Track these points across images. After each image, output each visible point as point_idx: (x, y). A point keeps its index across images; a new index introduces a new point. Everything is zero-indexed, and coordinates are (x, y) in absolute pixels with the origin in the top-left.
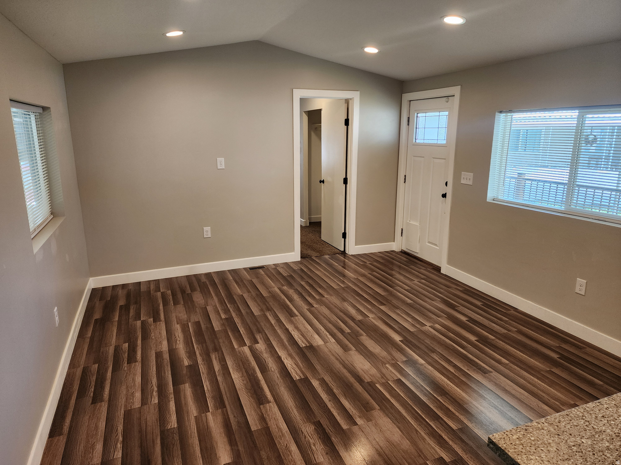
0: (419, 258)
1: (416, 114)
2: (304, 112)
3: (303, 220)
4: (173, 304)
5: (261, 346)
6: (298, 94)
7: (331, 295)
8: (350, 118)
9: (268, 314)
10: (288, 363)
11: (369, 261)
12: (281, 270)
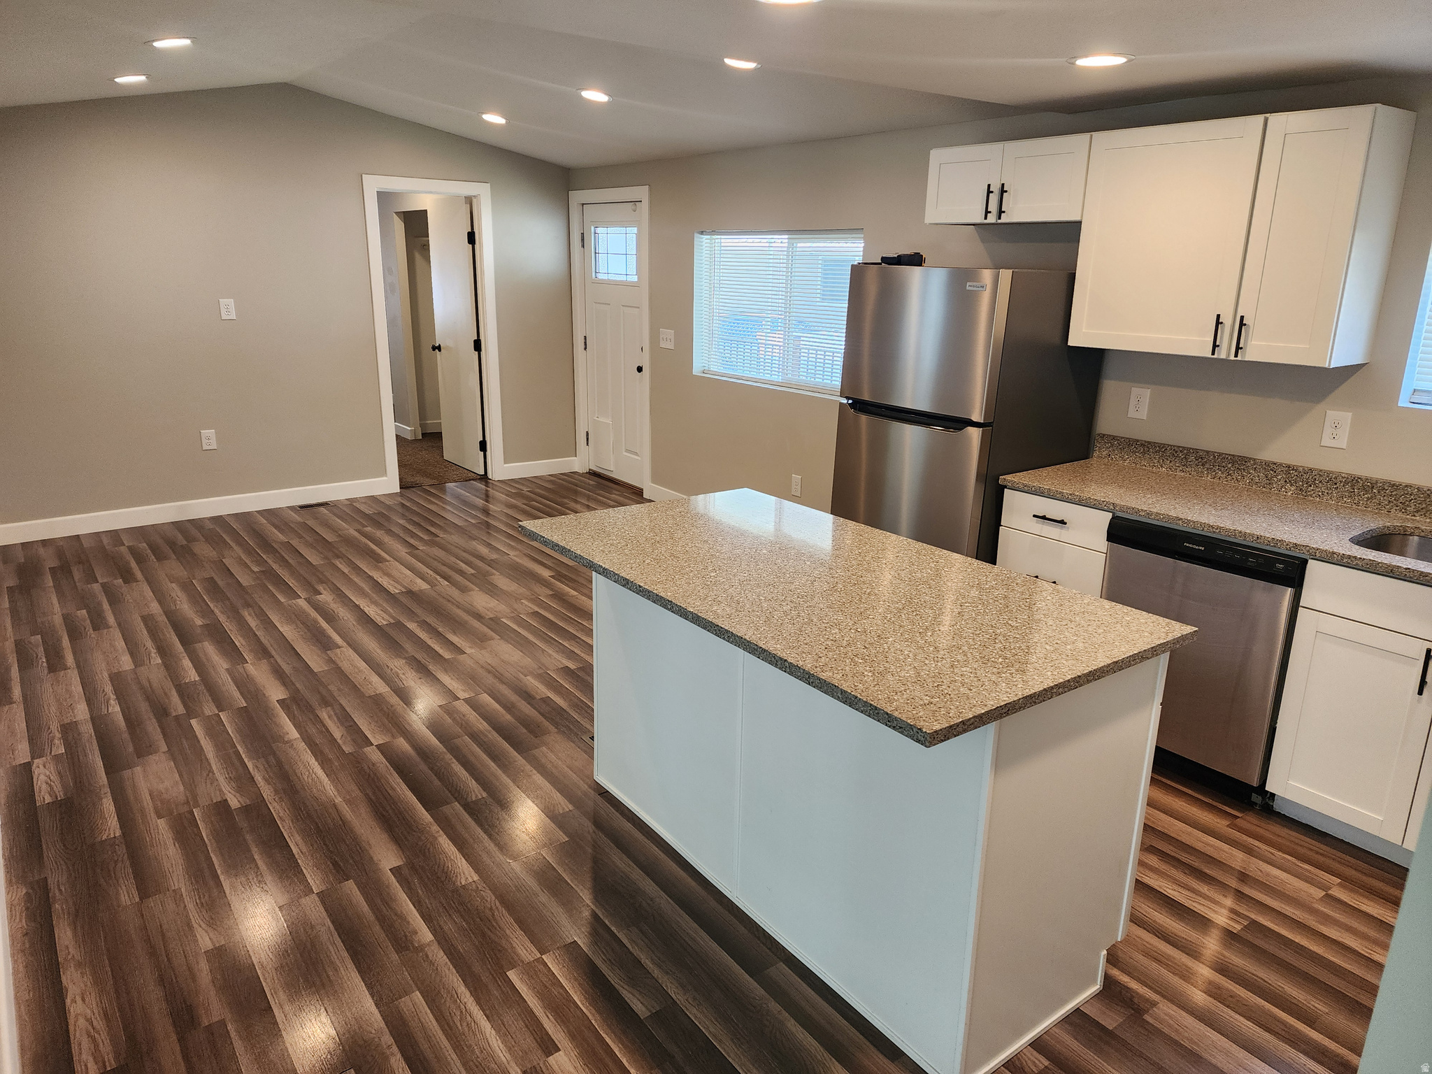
0: (616, 479)
1: (593, 228)
2: (396, 213)
3: (409, 429)
4: (157, 559)
5: (326, 597)
6: (373, 184)
7: (451, 534)
8: (476, 230)
9: (337, 563)
10: (371, 611)
11: (528, 487)
12: (362, 508)
